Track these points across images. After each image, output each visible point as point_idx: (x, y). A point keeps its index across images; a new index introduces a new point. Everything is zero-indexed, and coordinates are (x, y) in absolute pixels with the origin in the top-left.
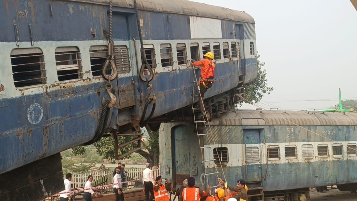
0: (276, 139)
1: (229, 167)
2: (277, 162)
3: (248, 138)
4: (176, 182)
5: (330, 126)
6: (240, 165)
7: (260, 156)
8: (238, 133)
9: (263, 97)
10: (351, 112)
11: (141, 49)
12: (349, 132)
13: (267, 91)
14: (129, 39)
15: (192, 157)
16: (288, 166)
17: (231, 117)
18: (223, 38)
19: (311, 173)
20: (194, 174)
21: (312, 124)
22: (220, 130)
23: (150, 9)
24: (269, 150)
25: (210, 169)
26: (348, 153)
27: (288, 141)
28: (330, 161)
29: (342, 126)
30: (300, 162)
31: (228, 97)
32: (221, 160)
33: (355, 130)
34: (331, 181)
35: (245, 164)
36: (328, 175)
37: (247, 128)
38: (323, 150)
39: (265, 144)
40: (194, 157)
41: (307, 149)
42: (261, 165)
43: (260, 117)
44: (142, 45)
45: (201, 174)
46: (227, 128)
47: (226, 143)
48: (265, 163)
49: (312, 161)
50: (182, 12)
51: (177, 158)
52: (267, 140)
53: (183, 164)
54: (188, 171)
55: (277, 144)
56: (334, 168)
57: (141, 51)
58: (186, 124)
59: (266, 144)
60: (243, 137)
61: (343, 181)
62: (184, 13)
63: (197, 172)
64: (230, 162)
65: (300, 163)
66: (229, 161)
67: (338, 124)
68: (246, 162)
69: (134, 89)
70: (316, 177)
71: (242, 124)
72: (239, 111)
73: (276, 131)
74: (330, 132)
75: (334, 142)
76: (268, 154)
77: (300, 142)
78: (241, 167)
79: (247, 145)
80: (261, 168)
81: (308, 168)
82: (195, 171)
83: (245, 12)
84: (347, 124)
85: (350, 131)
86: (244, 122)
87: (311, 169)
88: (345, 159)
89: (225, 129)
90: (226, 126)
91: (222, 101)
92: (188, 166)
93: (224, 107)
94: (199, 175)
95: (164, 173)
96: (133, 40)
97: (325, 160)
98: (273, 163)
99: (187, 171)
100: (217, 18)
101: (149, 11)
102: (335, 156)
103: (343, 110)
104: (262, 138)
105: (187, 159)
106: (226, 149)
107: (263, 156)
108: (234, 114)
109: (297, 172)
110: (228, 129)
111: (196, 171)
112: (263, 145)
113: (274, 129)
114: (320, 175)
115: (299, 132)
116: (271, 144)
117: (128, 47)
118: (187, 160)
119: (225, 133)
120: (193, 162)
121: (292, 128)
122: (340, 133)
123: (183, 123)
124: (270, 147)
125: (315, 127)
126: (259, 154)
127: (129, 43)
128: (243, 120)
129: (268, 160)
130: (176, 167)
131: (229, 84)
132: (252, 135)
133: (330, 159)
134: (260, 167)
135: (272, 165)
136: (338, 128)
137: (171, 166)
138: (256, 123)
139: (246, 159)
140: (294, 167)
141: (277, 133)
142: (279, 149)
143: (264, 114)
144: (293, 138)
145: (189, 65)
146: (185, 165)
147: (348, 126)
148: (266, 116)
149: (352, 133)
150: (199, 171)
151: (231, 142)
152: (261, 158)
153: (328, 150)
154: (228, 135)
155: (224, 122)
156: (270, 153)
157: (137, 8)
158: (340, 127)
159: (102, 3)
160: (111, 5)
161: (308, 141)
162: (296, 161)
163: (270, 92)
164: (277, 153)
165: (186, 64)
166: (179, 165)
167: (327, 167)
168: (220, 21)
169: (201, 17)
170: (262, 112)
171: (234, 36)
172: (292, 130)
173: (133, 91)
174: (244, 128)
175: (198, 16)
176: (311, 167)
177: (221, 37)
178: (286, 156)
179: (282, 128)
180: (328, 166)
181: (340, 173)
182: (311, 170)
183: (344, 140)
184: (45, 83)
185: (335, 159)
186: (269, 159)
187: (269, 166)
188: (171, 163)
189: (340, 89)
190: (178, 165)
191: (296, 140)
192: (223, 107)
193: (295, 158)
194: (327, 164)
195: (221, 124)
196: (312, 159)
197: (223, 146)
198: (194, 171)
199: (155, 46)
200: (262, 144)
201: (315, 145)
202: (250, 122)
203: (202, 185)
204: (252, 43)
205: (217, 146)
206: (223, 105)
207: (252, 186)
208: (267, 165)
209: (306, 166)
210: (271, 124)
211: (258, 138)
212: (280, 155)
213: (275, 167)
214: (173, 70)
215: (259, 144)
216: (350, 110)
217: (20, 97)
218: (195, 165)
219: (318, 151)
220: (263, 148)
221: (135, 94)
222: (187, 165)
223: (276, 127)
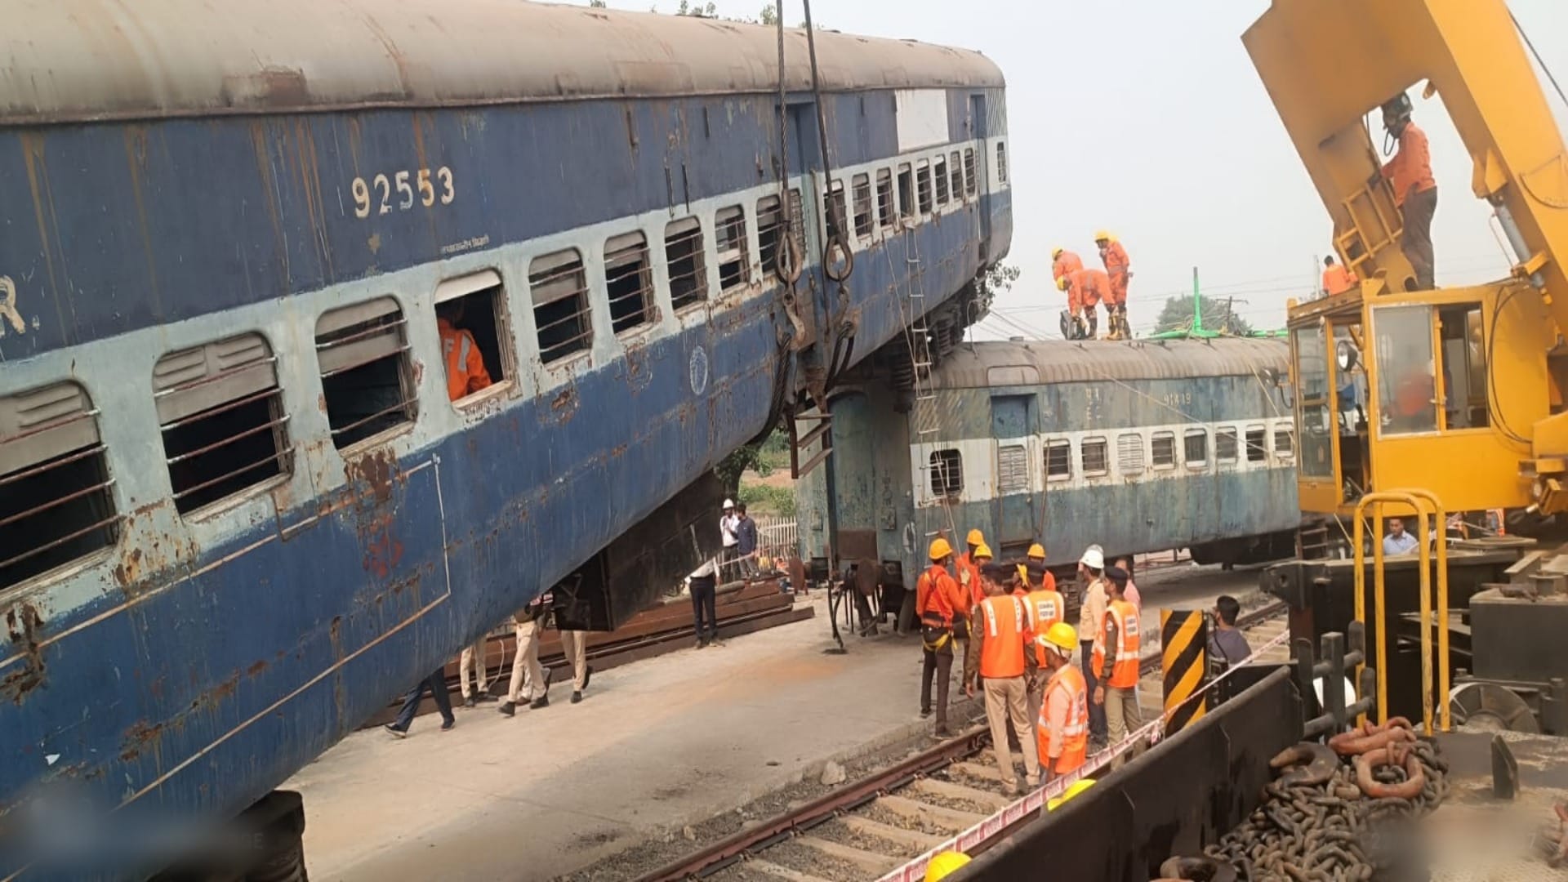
0: (1062, 424)
1: (965, 503)
2: (1067, 486)
3: (1001, 421)
4: (840, 552)
5: (1179, 379)
6: (988, 497)
7: (1028, 472)
8: (980, 407)
9: (993, 299)
10: (1221, 336)
11: (825, 195)
12: (1219, 394)
13: (1003, 280)
14: (803, 172)
15: (880, 481)
16: (1089, 496)
17: (963, 364)
18: (952, 141)
19: (1140, 514)
20: (888, 528)
21: (1140, 376)
22: (942, 403)
23: (834, 88)
24: (1048, 454)
25: (924, 509)
26: (1219, 455)
27: (1087, 425)
28: (1179, 479)
29: (1205, 380)
30: (1115, 482)
31: (958, 306)
32: (948, 485)
33: (1233, 387)
34: (1182, 536)
35: (997, 494)
36: (1176, 519)
37: (1000, 393)
38: (1163, 450)
39: (1039, 436)
40: (887, 481)
41: (1128, 447)
42: (1031, 495)
43: (1026, 362)
44: (829, 182)
45: (905, 524)
46: (958, 396)
47: (955, 438)
48: (1040, 489)
49: (1141, 480)
50: (883, 81)
51: (839, 488)
52: (1042, 426)
53: (855, 501)
54: (869, 521)
55: (1065, 434)
56: (1188, 498)
57: (825, 200)
58: (861, 389)
59: (1042, 435)
60: (991, 418)
61: (1206, 535)
62: (886, 83)
63: (895, 519)
64: (965, 490)
65: (1116, 486)
66: (963, 486)
67: (1196, 373)
68: (999, 488)
69: (814, 301)
70: (1150, 524)
71: (991, 384)
72: (980, 347)
73: (1063, 399)
74: (1180, 398)
75: (1188, 426)
76: (1045, 464)
77: (1114, 427)
78: (990, 501)
79: (1003, 442)
80: (1031, 504)
81: (1133, 501)
82: (889, 518)
83: (983, 53)
84: (1216, 373)
85: (1222, 391)
86: (995, 377)
87: (1138, 502)
88: (1212, 472)
89: (954, 399)
90: (956, 389)
91: (947, 320)
92: (869, 505)
93: (951, 338)
94: (899, 526)
95: (809, 532)
96: (811, 173)
97: (1169, 476)
98: (1058, 488)
99: (866, 520)
100: (937, 85)
101: (834, 93)
102: (1191, 464)
103: (1203, 333)
104: (1033, 421)
105: (866, 486)
106: (956, 452)
107: (1036, 471)
108: (970, 356)
109: (1108, 512)
110: (961, 398)
111: (892, 519)
112: (1034, 441)
113: (1059, 395)
114: (1158, 520)
115: (1111, 399)
116: (1053, 436)
117: (801, 194)
118: (864, 491)
119: (954, 409)
120: (883, 494)
121: (1097, 390)
122: (1201, 399)
123: (855, 388)
124: (1052, 444)
125: (1146, 382)
126: (1025, 465)
127: (803, 181)
128: (990, 372)
129: (1046, 482)
130: (838, 512)
131: (963, 271)
132: (1009, 415)
133: (1179, 473)
134: (1029, 500)
135: (1055, 493)
136: (1196, 384)
137: (826, 510)
138: (1020, 380)
139: (999, 482)
140: (1102, 499)
141: (1065, 404)
142: (1070, 450)
143: (1033, 352)
144: (1098, 417)
145: (898, 228)
146: (860, 505)
147: (1217, 379)
148: (1040, 359)
149: (1226, 397)
150: (899, 519)
151: (968, 433)
152: (1031, 475)
153: (1175, 448)
154: (960, 416)
155: (951, 379)
156: (1052, 462)
157: (820, 89)
158: (1200, 382)
159: (767, 88)
160: (783, 90)
161: (1133, 425)
162: (1105, 482)
163: (1012, 283)
164: (1065, 460)
165: (891, 223)
166: (845, 505)
167: (1172, 497)
168: (943, 92)
169: (913, 88)
170: (1030, 347)
171: (969, 133)
172: (1097, 395)
173: (811, 307)
174: (994, 394)
175: (908, 87)
176: (1138, 497)
177: (947, 139)
178: (1085, 468)
179: (1074, 390)
180: (1175, 492)
181: (1201, 512)
182: (1138, 507)
183: (1210, 417)
184: (705, 298)
185: (1190, 474)
186: (1050, 478)
187: (1049, 499)
188: (826, 502)
189: (1195, 270)
190: (842, 505)
191: (1105, 425)
192: (949, 336)
193: (1102, 472)
194: (1172, 489)
195: (943, 387)
196: (1139, 474)
197: (952, 445)
198: (886, 517)
199: (845, 184)
200: (1032, 437)
201: (1148, 433)
202: (1007, 378)
203: (907, 554)
204: (1001, 146)
205: (939, 446)
206: (948, 331)
207: (1011, 553)
208: (1044, 494)
209: (1127, 496)
210: (1051, 380)
211: (1023, 420)
212: (1071, 466)
213: (1062, 498)
214: (874, 244)
215: (1025, 438)
216: (1219, 332)
217: (681, 334)
218: (889, 501)
219: (1154, 453)
220: (1035, 446)
221: (816, 314)
222: (865, 505)
223: (1061, 388)
